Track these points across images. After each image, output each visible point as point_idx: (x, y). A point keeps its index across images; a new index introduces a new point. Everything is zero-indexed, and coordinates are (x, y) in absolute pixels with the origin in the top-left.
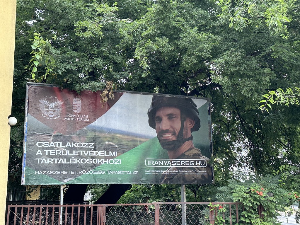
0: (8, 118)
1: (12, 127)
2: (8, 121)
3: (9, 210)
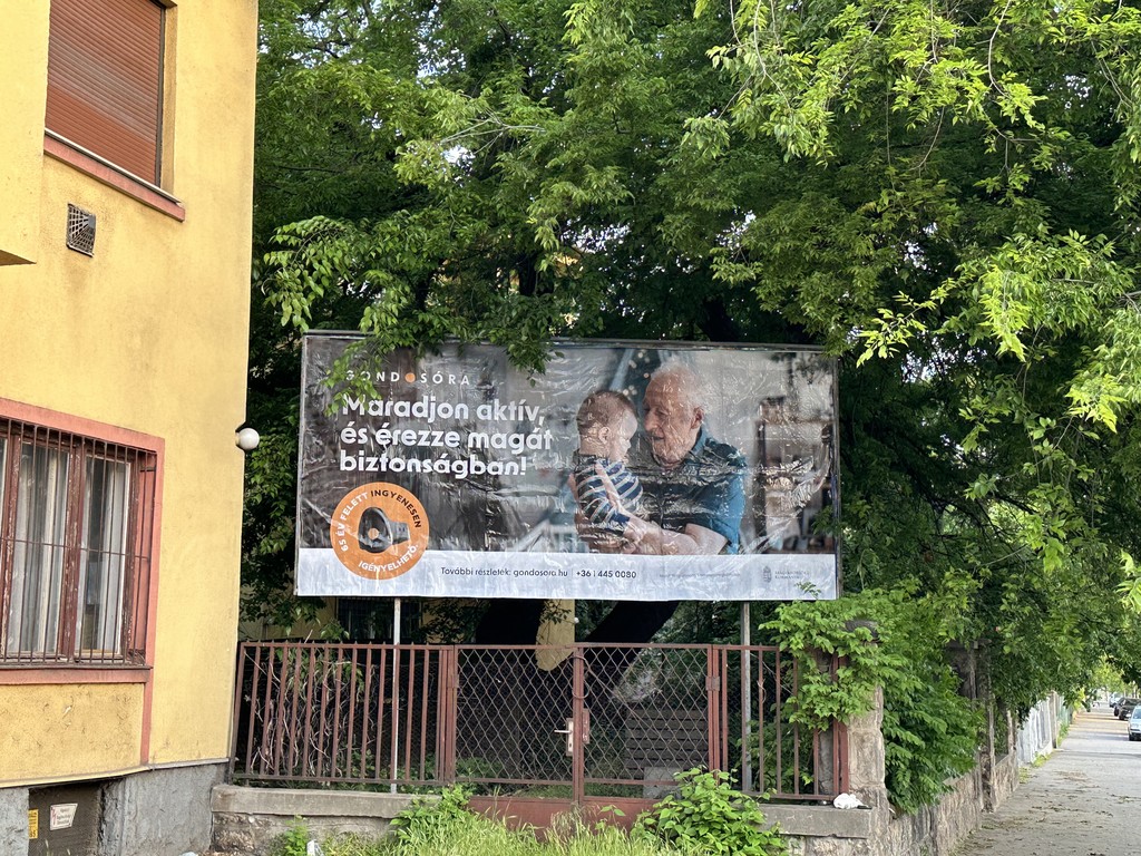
0: (238, 431)
2: (236, 438)
3: (244, 653)
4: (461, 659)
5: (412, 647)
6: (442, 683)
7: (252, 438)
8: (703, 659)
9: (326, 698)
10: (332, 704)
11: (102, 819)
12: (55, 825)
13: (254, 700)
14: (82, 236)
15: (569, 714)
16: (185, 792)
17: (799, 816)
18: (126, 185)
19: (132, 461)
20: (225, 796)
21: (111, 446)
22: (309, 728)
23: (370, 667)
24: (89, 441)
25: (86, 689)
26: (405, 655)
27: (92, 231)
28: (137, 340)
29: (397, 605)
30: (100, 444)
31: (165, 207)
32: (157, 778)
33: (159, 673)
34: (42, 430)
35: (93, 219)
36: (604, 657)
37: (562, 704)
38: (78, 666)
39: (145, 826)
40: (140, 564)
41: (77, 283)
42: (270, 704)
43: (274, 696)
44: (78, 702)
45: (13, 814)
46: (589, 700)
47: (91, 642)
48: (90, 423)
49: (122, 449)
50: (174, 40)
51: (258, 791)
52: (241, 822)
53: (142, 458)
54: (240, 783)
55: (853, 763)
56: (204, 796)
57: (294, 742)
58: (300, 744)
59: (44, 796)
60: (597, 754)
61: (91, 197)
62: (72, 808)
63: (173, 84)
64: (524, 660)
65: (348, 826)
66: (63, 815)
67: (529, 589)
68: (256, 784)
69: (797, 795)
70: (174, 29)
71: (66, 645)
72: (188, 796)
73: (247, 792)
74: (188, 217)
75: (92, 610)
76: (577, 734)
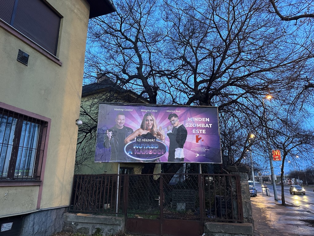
0: (76, 120)
1: (80, 126)
2: (76, 122)
3: (75, 177)
4: (130, 178)
6: (124, 185)
7: (80, 122)
9: (95, 189)
10: (96, 191)
12: (3, 230)
17: (229, 227)
18: (41, 51)
20: (66, 216)
22: (90, 197)
25: (14, 188)
27: (28, 59)
28: (43, 91)
32: (43, 213)
33: (45, 183)
35: (28, 56)
37: (157, 191)
39: (37, 228)
41: (20, 72)
42: (80, 191)
43: (81, 188)
44: (11, 192)
46: (164, 190)
50: (62, 25)
52: (70, 224)
54: (71, 212)
55: (244, 210)
56: (60, 217)
61: (27, 50)
62: (11, 224)
65: (98, 226)
66: (7, 226)
69: (228, 220)
70: (63, 22)
72: (54, 217)
73: (72, 215)
74: (63, 65)
76: (161, 199)
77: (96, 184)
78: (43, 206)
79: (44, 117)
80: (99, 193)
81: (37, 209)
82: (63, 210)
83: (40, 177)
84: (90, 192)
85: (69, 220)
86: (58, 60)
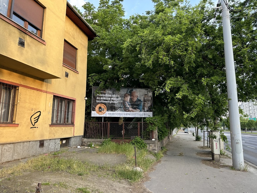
0: (85, 98)
1: (86, 100)
2: (85, 99)
3: (85, 123)
4: (110, 124)
5: (105, 122)
6: (108, 126)
7: (86, 98)
8: (137, 124)
9: (95, 128)
10: (95, 129)
11: (69, 142)
12: (63, 143)
13: (86, 128)
14: (67, 75)
15: (122, 130)
16: (78, 139)
17: (148, 141)
18: (72, 69)
19: (72, 101)
20: (83, 139)
21: (70, 99)
22: (93, 132)
23: (100, 125)
24: (67, 99)
25: (67, 127)
26: (104, 123)
27: (68, 75)
28: (73, 87)
29: (103, 118)
30: (69, 99)
31: (77, 72)
32: (75, 137)
33: (75, 125)
34: (62, 97)
35: (68, 73)
36: (126, 124)
37: (122, 129)
38: (66, 125)
39: (74, 143)
40: (73, 113)
41: (66, 81)
42: (88, 129)
43: (89, 128)
44: (66, 129)
45: (58, 141)
46: (125, 128)
47: (68, 122)
48: (68, 97)
49: (71, 100)
50: (78, 53)
51: (87, 139)
52: (85, 142)
53: (74, 101)
54: (85, 138)
55: (154, 135)
56: (80, 139)
57: (91, 133)
58: (92, 133)
59: (62, 139)
60: (125, 134)
61: (68, 71)
62: (65, 141)
63: (77, 58)
64: (117, 124)
65: (97, 143)
66: (64, 142)
67: (118, 116)
68: (86, 138)
69: (148, 139)
70: (78, 52)
71: (65, 122)
72: (79, 139)
73: (85, 139)
74: (79, 73)
75: (68, 118)
76: (123, 132)
77: (95, 126)
78: (75, 135)
79: (74, 98)
80: (97, 129)
81: (74, 136)
82: (81, 137)
83: (74, 123)
84: (93, 129)
85: (84, 141)
86: (78, 71)
